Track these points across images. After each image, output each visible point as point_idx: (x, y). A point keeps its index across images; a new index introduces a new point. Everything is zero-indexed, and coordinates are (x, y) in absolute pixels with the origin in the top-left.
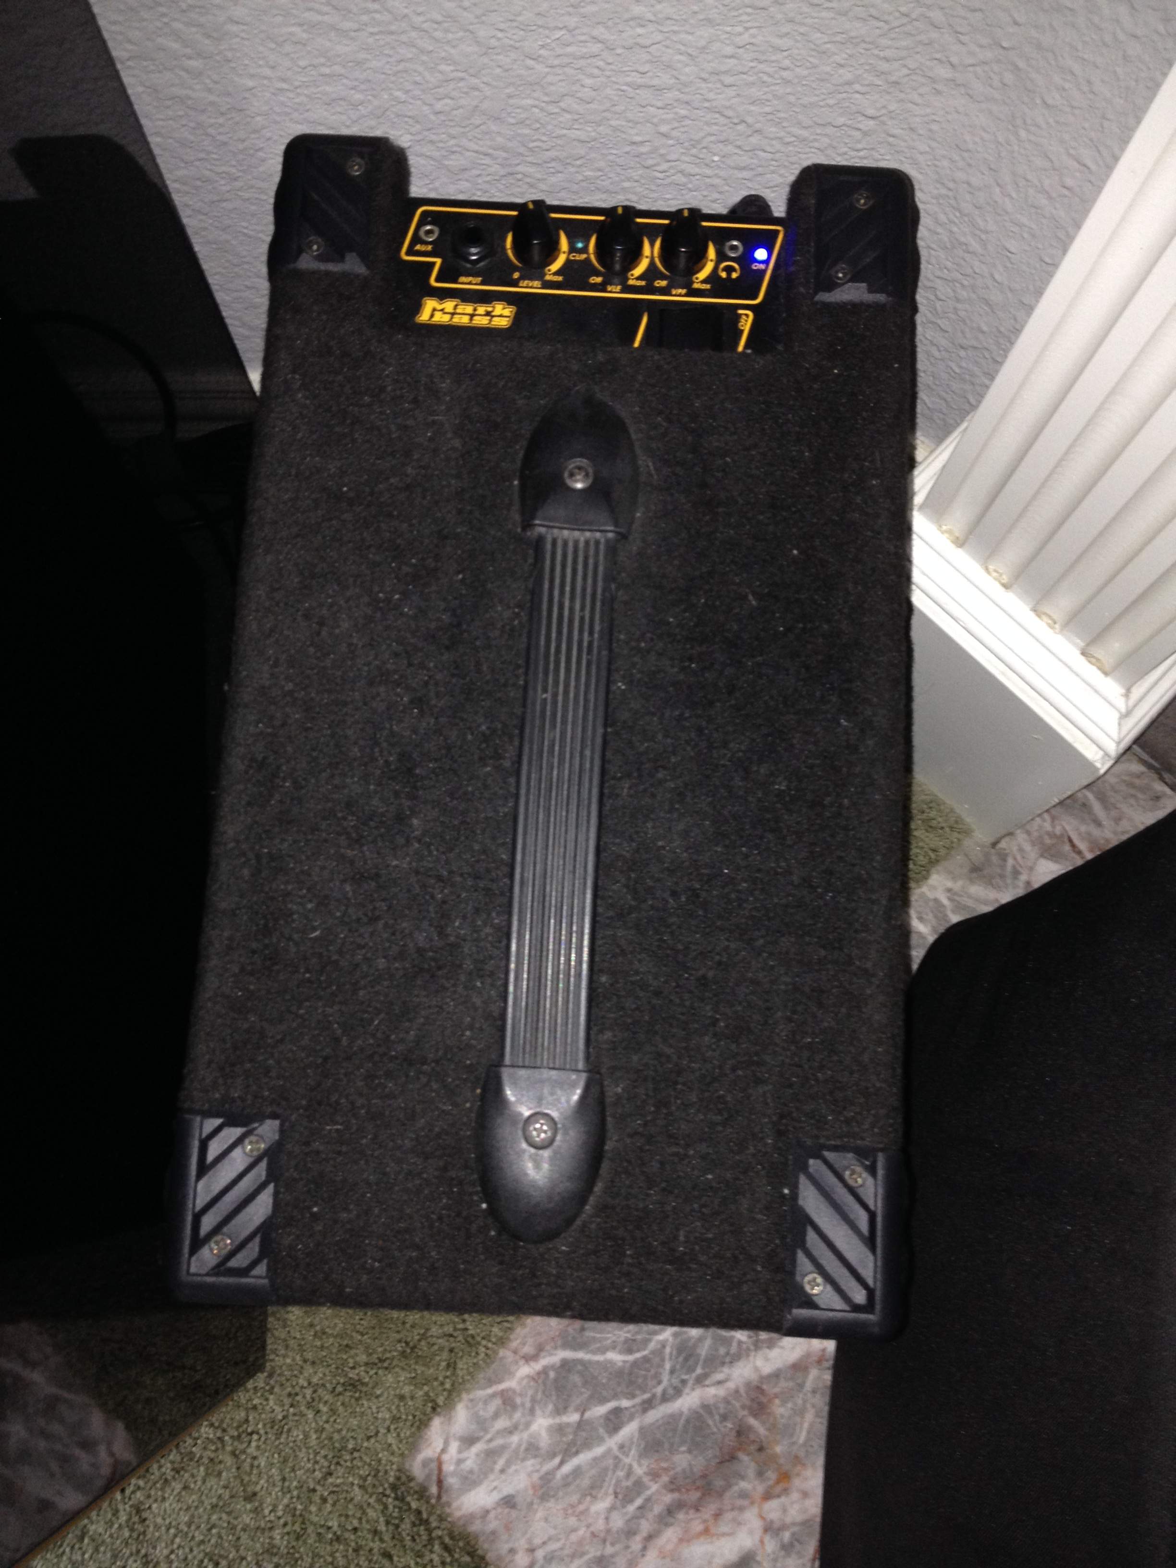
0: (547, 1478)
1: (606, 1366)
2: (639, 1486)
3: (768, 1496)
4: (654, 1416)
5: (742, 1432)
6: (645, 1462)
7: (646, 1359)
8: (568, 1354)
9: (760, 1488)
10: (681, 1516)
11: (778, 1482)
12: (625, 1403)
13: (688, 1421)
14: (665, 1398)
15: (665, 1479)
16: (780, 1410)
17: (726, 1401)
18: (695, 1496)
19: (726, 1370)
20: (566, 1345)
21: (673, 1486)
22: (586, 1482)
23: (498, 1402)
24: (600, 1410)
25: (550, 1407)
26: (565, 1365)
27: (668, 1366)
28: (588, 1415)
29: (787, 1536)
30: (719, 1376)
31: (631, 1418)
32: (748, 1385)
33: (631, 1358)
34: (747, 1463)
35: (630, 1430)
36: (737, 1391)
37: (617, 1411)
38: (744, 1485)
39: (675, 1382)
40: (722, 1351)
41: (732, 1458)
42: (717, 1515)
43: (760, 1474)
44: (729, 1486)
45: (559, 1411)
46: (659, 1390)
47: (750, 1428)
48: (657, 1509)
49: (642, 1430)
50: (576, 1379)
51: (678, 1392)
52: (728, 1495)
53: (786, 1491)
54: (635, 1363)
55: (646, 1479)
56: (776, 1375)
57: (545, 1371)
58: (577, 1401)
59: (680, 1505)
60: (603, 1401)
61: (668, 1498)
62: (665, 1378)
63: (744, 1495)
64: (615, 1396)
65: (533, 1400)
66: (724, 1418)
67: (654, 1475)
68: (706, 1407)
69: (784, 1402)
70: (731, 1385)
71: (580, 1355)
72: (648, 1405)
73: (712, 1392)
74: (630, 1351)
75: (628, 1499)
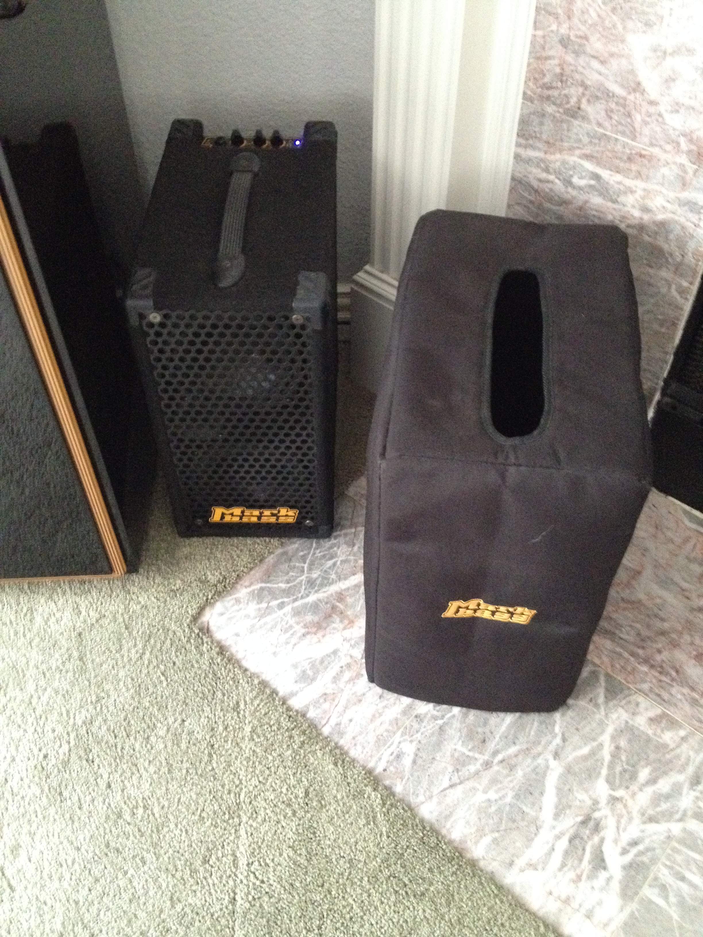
0: (253, 626)
1: (278, 588)
2: (291, 627)
3: (344, 629)
4: (297, 604)
5: (334, 608)
6: (293, 619)
7: (294, 586)
8: (263, 585)
9: (341, 626)
10: (308, 637)
11: (349, 623)
12: (286, 600)
13: (311, 605)
14: (302, 597)
15: (302, 624)
16: (349, 600)
17: (327, 598)
18: (314, 630)
19: (327, 588)
20: (263, 581)
21: (305, 626)
22: (269, 626)
23: (233, 602)
24: (274, 603)
25: (255, 602)
26: (262, 589)
27: (303, 587)
28: (270, 604)
29: (353, 642)
30: (324, 590)
31: (289, 604)
32: (336, 593)
33: (289, 585)
34: (336, 618)
35: (288, 609)
36: (332, 595)
37: (283, 603)
38: (334, 625)
39: (306, 592)
40: (326, 582)
41: (330, 616)
42: (323, 636)
43: (341, 621)
44: (328, 626)
45: (258, 603)
46: (300, 595)
47: (337, 607)
48: (299, 634)
49: (293, 609)
50: (266, 592)
51: (308, 596)
52: (328, 629)
53: (352, 627)
54: (290, 587)
55: (294, 625)
56: (348, 589)
57: (254, 591)
58: (266, 600)
59: (308, 633)
60: (276, 599)
61: (303, 631)
62: (302, 591)
63: (334, 629)
64: (282, 597)
65: (248, 600)
66: (327, 603)
67: (298, 623)
68: (319, 600)
69: (350, 597)
70: (329, 593)
71: (268, 585)
72: (295, 600)
73: (321, 595)
74: (288, 583)
75: (286, 631)
